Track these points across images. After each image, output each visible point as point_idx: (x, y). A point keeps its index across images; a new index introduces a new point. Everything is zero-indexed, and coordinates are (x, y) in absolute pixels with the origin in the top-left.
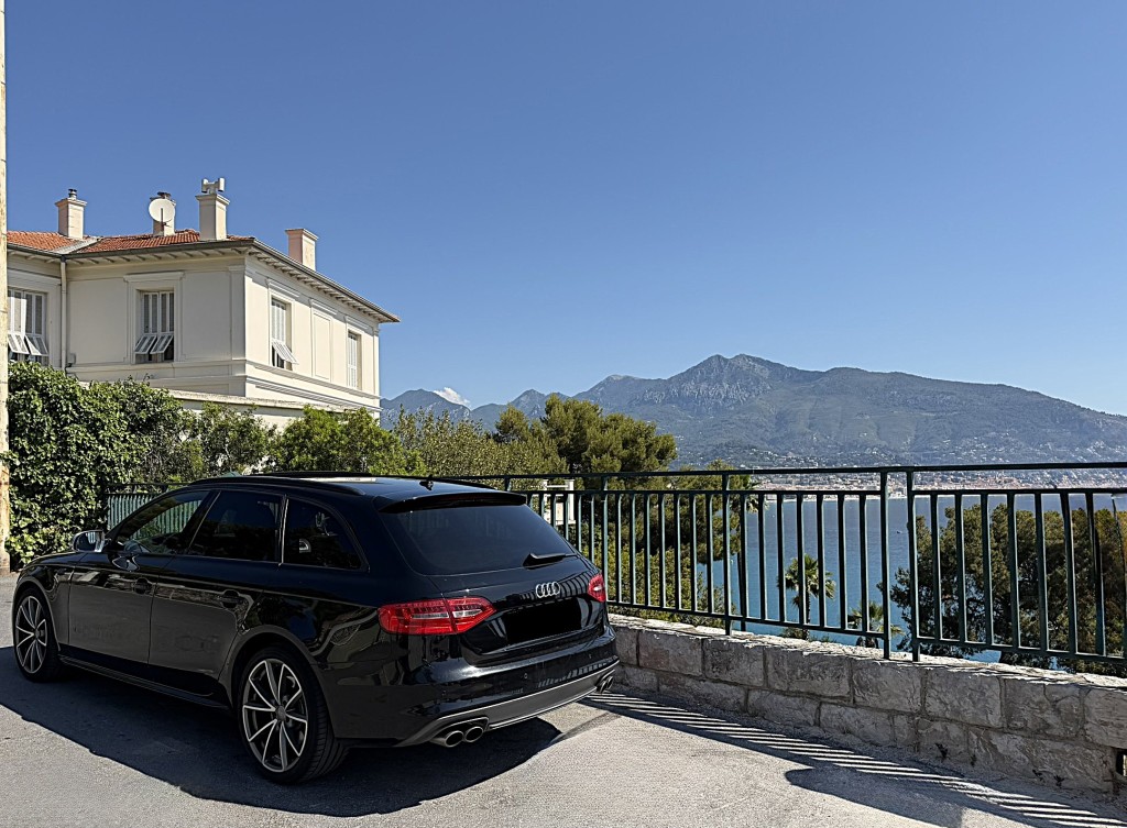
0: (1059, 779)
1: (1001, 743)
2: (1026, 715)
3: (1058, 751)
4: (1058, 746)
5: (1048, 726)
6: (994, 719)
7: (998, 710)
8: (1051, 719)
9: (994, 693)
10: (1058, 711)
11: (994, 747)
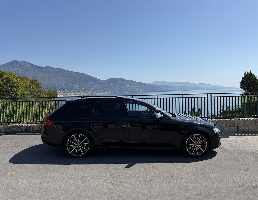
0: (232, 131)
1: (226, 128)
2: (228, 124)
3: (232, 128)
4: (232, 127)
5: (230, 125)
6: (225, 126)
7: (225, 125)
8: (231, 124)
9: (225, 122)
10: (232, 123)
11: (225, 129)
